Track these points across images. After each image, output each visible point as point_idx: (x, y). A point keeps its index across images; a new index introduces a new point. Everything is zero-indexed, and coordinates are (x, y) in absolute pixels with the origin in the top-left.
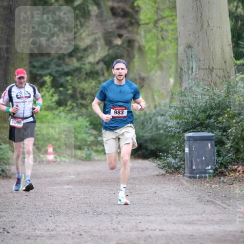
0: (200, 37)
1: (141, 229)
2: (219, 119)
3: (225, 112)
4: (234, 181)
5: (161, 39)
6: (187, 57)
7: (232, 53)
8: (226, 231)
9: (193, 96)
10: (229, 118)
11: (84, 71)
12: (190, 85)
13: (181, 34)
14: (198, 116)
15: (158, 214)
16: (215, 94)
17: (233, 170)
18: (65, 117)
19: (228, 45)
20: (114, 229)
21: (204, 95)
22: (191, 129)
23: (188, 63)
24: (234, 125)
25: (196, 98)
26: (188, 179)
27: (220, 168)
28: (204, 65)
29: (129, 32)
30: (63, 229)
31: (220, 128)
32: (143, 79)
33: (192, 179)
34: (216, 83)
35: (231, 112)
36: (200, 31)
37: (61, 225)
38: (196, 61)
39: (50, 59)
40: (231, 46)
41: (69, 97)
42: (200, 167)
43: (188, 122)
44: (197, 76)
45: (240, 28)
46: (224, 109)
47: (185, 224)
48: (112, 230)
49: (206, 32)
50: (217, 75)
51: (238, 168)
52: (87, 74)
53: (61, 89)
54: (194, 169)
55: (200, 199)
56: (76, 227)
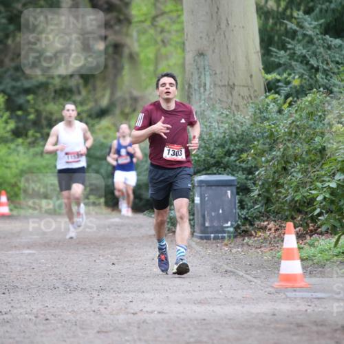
0: (216, 40)
1: (132, 311)
2: (242, 156)
3: (251, 146)
4: (262, 243)
5: (161, 44)
6: (198, 69)
7: (261, 64)
8: (252, 313)
9: (206, 124)
10: (256, 154)
11: (51, 88)
12: (202, 109)
13: (189, 36)
14: (213, 151)
15: (156, 290)
16: (236, 121)
17: (261, 228)
18: (25, 153)
19: (255, 53)
20: (94, 311)
21: (222, 123)
22: (203, 170)
23: (200, 77)
24: (264, 165)
25: (210, 126)
26: (199, 240)
27: (244, 224)
28: (221, 81)
29: (116, 33)
30: (22, 311)
31: (244, 170)
32: (135, 100)
33: (205, 241)
34: (238, 106)
35: (259, 147)
36: (216, 32)
37: (19, 305)
38: (210, 75)
39: (3, 69)
40: (260, 54)
41: (30, 124)
42: (215, 224)
43: (199, 161)
44: (212, 96)
45: (272, 29)
46: (249, 142)
47: (195, 303)
48: (92, 312)
49: (224, 34)
50: (239, 95)
51: (268, 224)
52: (56, 92)
53: (19, 113)
54: (207, 227)
55: (215, 269)
56: (40, 309)
